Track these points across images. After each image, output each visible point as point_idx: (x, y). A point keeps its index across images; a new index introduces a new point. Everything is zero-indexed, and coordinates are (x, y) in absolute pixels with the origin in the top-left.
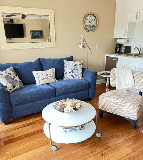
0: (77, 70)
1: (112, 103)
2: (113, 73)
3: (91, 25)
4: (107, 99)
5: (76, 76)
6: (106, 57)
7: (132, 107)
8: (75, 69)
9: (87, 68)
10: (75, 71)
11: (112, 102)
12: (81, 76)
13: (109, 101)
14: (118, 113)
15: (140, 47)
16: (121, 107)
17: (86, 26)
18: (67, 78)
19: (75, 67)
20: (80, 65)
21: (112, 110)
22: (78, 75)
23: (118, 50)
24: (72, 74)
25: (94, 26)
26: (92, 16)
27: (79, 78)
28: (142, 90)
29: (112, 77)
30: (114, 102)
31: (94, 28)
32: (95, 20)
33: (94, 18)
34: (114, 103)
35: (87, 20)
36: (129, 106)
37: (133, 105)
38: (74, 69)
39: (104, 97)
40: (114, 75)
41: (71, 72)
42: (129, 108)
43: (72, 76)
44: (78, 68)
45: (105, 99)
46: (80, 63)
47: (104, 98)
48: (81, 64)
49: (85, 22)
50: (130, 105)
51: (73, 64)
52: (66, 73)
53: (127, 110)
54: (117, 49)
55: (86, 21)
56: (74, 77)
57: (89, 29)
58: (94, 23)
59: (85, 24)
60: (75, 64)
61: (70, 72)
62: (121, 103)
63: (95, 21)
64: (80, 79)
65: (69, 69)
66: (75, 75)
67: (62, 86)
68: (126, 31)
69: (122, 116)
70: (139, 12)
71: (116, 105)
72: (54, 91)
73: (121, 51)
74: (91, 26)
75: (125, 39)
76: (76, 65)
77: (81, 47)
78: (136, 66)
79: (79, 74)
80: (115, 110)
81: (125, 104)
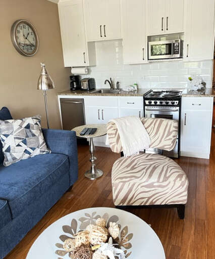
0: (34, 135)
1: (142, 187)
2: (114, 130)
3: (27, 43)
4: (132, 182)
5: (33, 149)
6: (61, 99)
7: (178, 183)
8: (29, 134)
9: (47, 128)
10: (30, 140)
11: (142, 185)
12: (44, 147)
13: (136, 185)
14: (156, 201)
15: (111, 79)
16: (160, 190)
17: (20, 44)
18: (14, 159)
19: (28, 130)
20: (36, 124)
21: (143, 200)
22: (38, 147)
23: (75, 86)
24: (24, 147)
25: (33, 46)
26: (27, 26)
27: (41, 153)
28: (165, 147)
29: (114, 136)
30: (146, 184)
31: (33, 48)
32: (33, 34)
33: (30, 31)
34: (146, 186)
35: (19, 32)
36: (174, 183)
37: (179, 179)
38: (27, 136)
39: (124, 180)
40: (116, 133)
41: (21, 144)
42: (175, 186)
43: (26, 151)
44: (34, 131)
45: (127, 184)
46: (35, 121)
47: (126, 182)
48: (38, 123)
49: (17, 37)
50: (175, 181)
51: (21, 126)
52: (8, 150)
53: (172, 190)
54: (73, 85)
55: (17, 35)
56: (30, 153)
57: (25, 51)
58: (31, 39)
59: (17, 41)
60: (25, 125)
61: (19, 145)
62: (158, 181)
63: (33, 36)
64: (44, 153)
65: (15, 138)
66: (31, 148)
67: (20, 185)
68: (85, 54)
69: (163, 204)
70: (104, 26)
71: (152, 188)
72: (8, 208)
73: (82, 87)
74: (27, 45)
75: (85, 67)
76: (28, 127)
77: (44, 87)
78: (118, 109)
79: (41, 143)
80: (149, 198)
81: (166, 181)
